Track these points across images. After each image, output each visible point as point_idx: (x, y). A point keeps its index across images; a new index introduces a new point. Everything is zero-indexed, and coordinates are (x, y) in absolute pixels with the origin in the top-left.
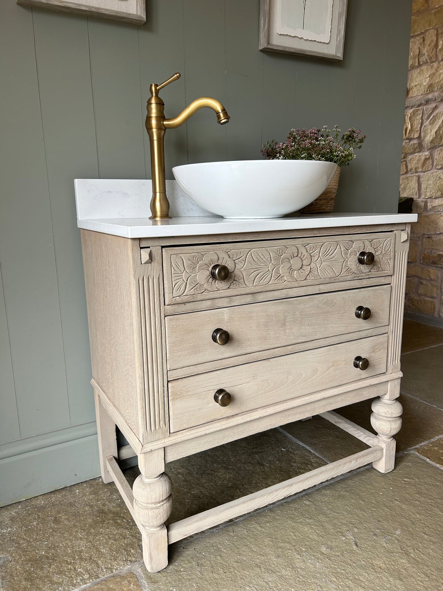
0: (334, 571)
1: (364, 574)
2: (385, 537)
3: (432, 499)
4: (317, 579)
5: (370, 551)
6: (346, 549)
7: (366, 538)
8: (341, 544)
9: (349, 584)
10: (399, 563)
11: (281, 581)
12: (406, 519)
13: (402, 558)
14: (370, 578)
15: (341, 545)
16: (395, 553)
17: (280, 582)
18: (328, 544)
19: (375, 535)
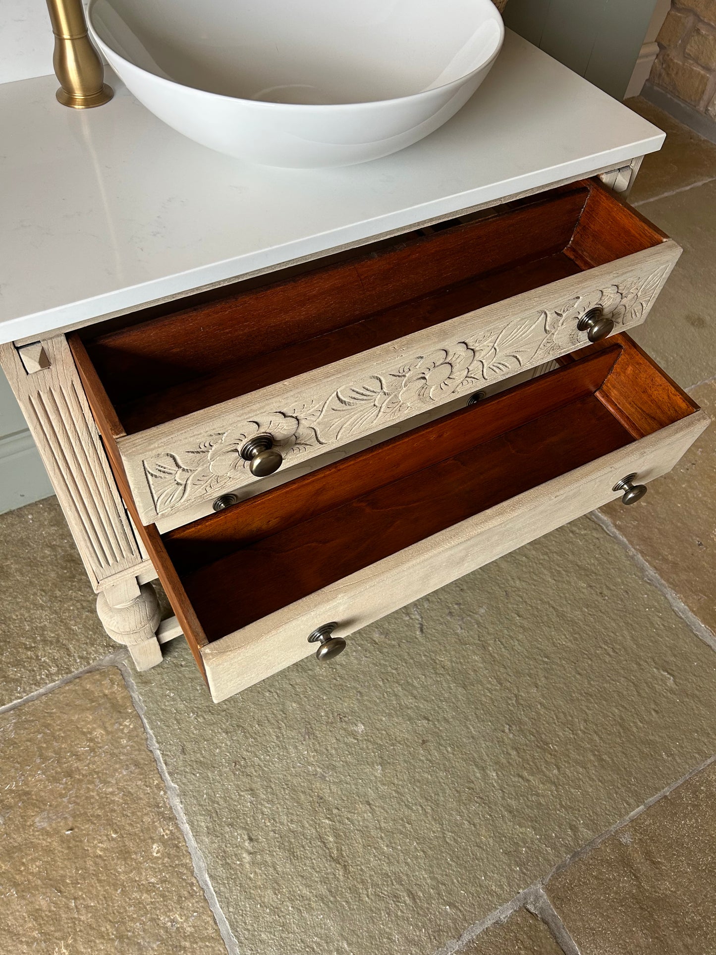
0: (383, 670)
1: (420, 676)
2: (463, 619)
3: (547, 554)
4: (359, 682)
5: (437, 641)
6: (407, 636)
7: (437, 618)
8: (402, 627)
9: (398, 690)
10: (469, 660)
11: (311, 684)
12: (500, 588)
13: (475, 654)
14: (427, 683)
15: (401, 629)
16: (469, 644)
17: (310, 686)
18: (384, 626)
19: (451, 613)
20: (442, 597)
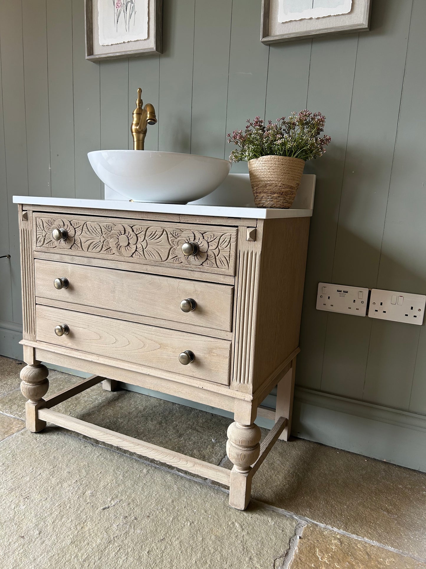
0: (66, 503)
1: (70, 519)
2: (126, 524)
4: (54, 496)
5: (101, 518)
6: (97, 504)
7: (118, 513)
9: (55, 514)
10: (95, 538)
12: (165, 535)
13: (102, 539)
19: (126, 517)
20: (136, 509)
